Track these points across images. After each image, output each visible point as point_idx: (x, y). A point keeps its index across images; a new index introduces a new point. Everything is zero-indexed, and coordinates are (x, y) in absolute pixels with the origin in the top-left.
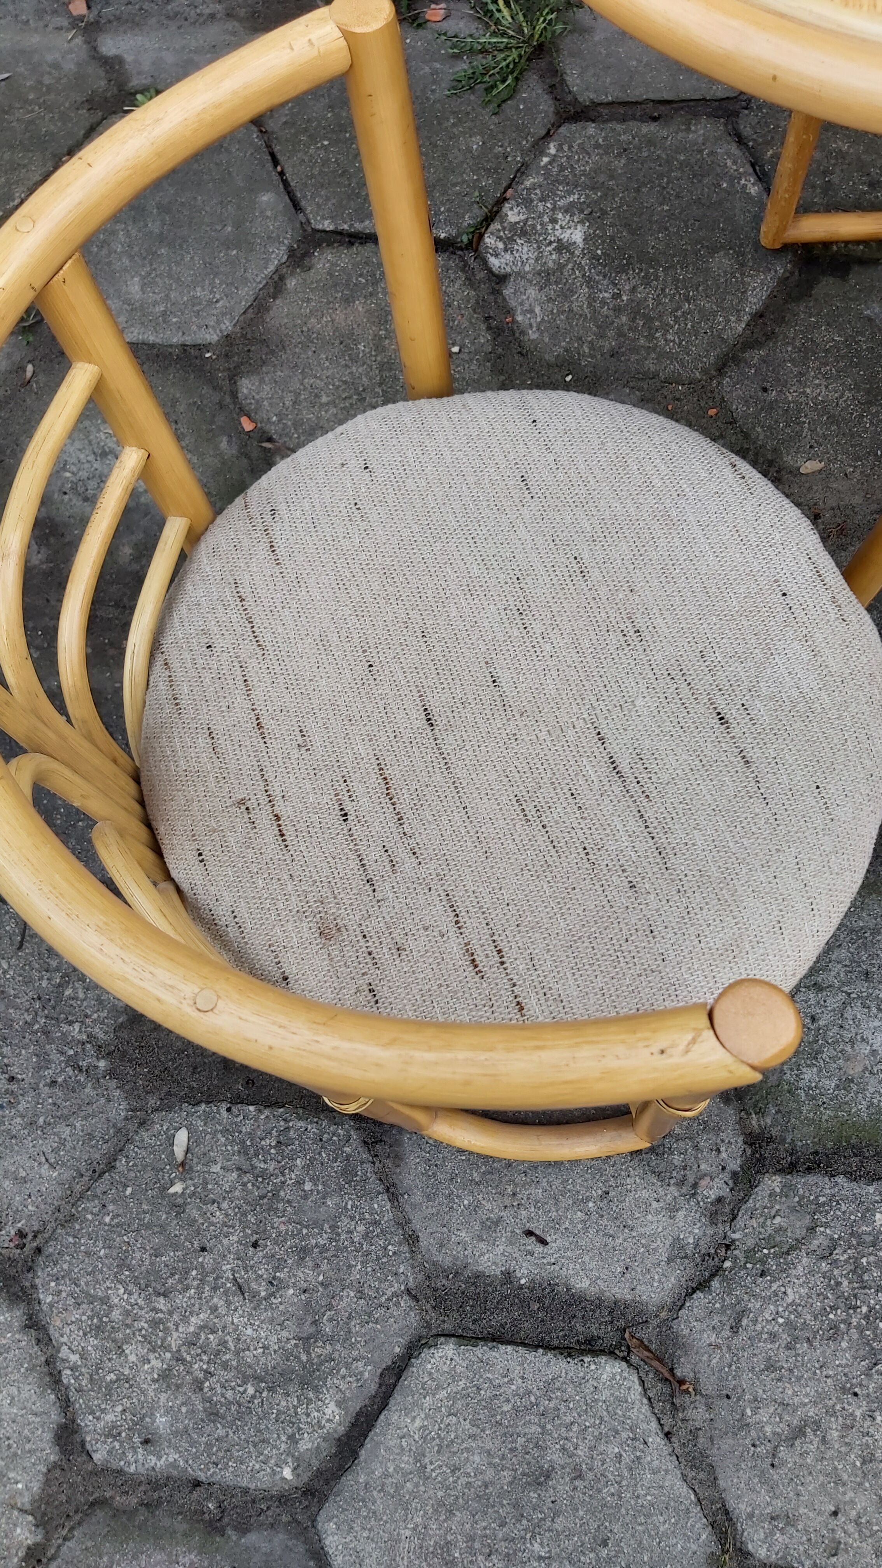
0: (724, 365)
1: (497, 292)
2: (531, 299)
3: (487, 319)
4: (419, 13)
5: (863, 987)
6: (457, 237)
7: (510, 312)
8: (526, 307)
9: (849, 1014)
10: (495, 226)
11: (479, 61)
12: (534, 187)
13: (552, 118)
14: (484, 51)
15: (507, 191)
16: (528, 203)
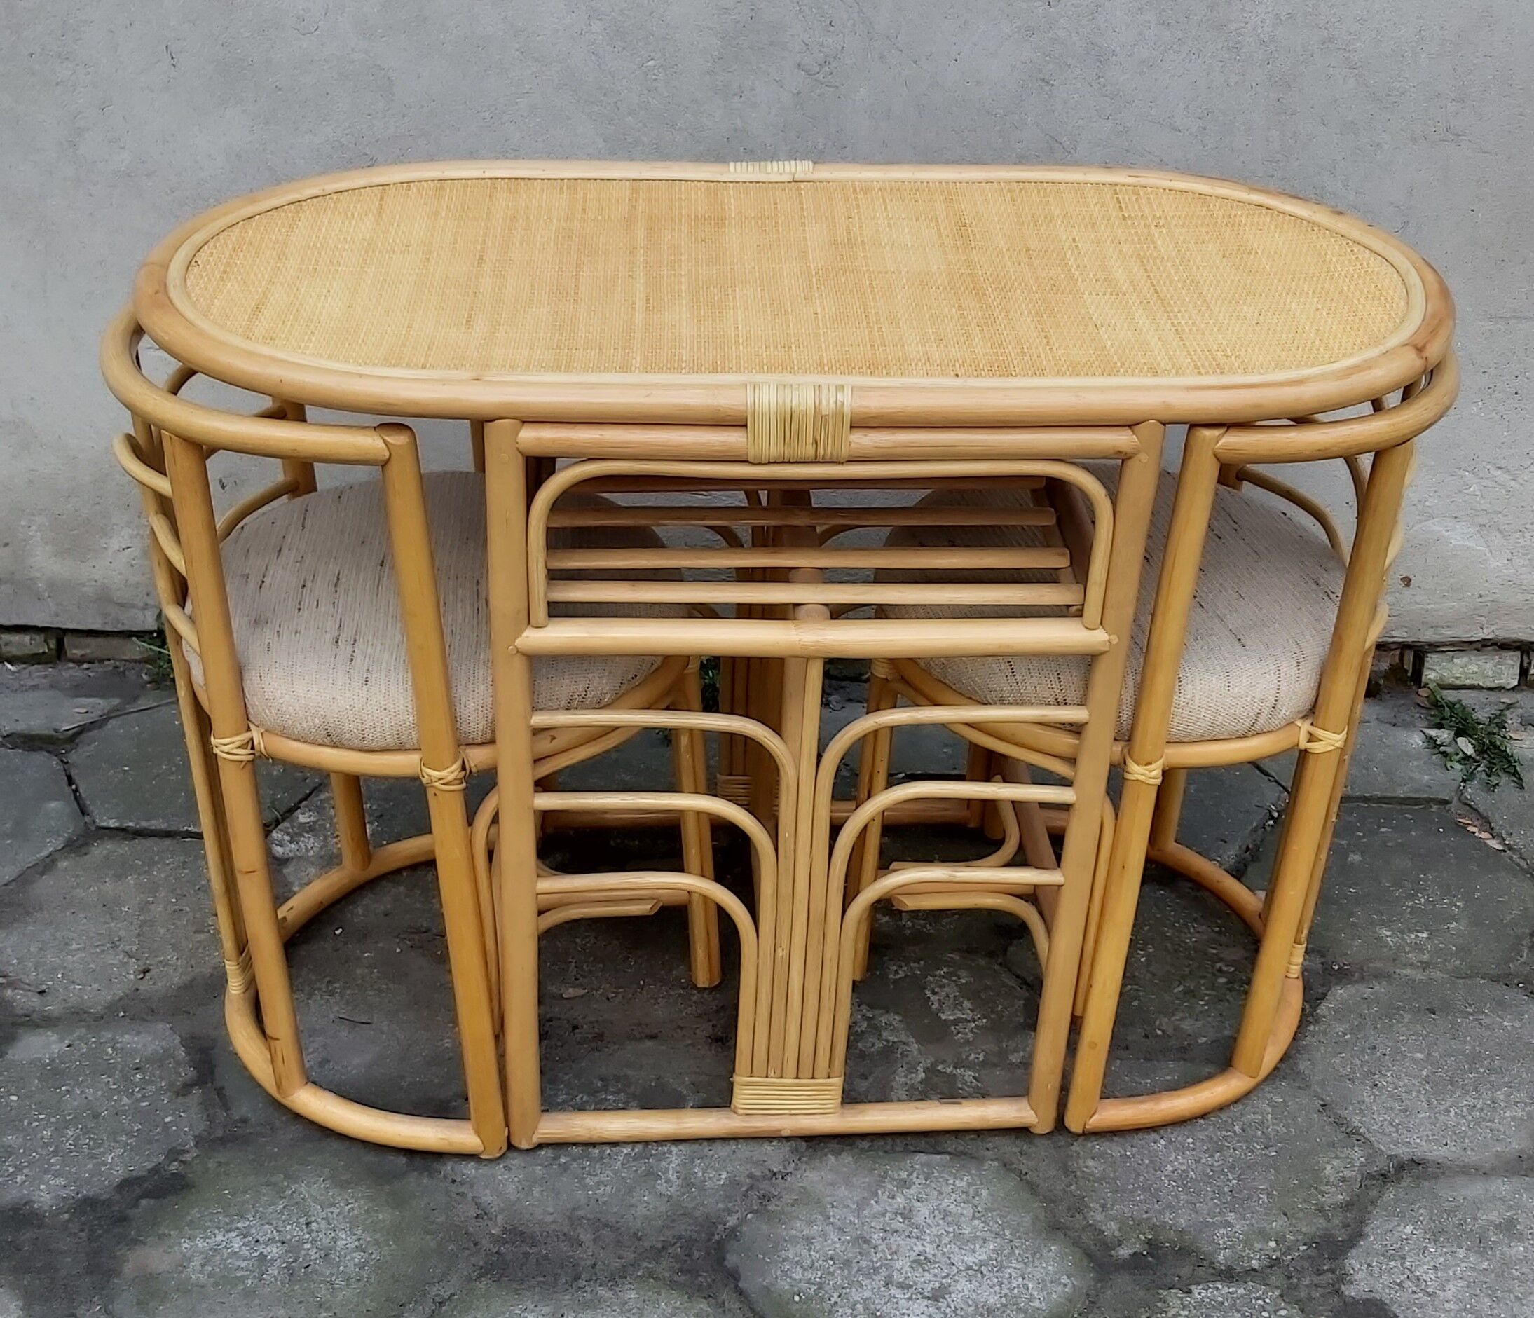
10: (286, 824)
15: (301, 802)
16: (320, 810)
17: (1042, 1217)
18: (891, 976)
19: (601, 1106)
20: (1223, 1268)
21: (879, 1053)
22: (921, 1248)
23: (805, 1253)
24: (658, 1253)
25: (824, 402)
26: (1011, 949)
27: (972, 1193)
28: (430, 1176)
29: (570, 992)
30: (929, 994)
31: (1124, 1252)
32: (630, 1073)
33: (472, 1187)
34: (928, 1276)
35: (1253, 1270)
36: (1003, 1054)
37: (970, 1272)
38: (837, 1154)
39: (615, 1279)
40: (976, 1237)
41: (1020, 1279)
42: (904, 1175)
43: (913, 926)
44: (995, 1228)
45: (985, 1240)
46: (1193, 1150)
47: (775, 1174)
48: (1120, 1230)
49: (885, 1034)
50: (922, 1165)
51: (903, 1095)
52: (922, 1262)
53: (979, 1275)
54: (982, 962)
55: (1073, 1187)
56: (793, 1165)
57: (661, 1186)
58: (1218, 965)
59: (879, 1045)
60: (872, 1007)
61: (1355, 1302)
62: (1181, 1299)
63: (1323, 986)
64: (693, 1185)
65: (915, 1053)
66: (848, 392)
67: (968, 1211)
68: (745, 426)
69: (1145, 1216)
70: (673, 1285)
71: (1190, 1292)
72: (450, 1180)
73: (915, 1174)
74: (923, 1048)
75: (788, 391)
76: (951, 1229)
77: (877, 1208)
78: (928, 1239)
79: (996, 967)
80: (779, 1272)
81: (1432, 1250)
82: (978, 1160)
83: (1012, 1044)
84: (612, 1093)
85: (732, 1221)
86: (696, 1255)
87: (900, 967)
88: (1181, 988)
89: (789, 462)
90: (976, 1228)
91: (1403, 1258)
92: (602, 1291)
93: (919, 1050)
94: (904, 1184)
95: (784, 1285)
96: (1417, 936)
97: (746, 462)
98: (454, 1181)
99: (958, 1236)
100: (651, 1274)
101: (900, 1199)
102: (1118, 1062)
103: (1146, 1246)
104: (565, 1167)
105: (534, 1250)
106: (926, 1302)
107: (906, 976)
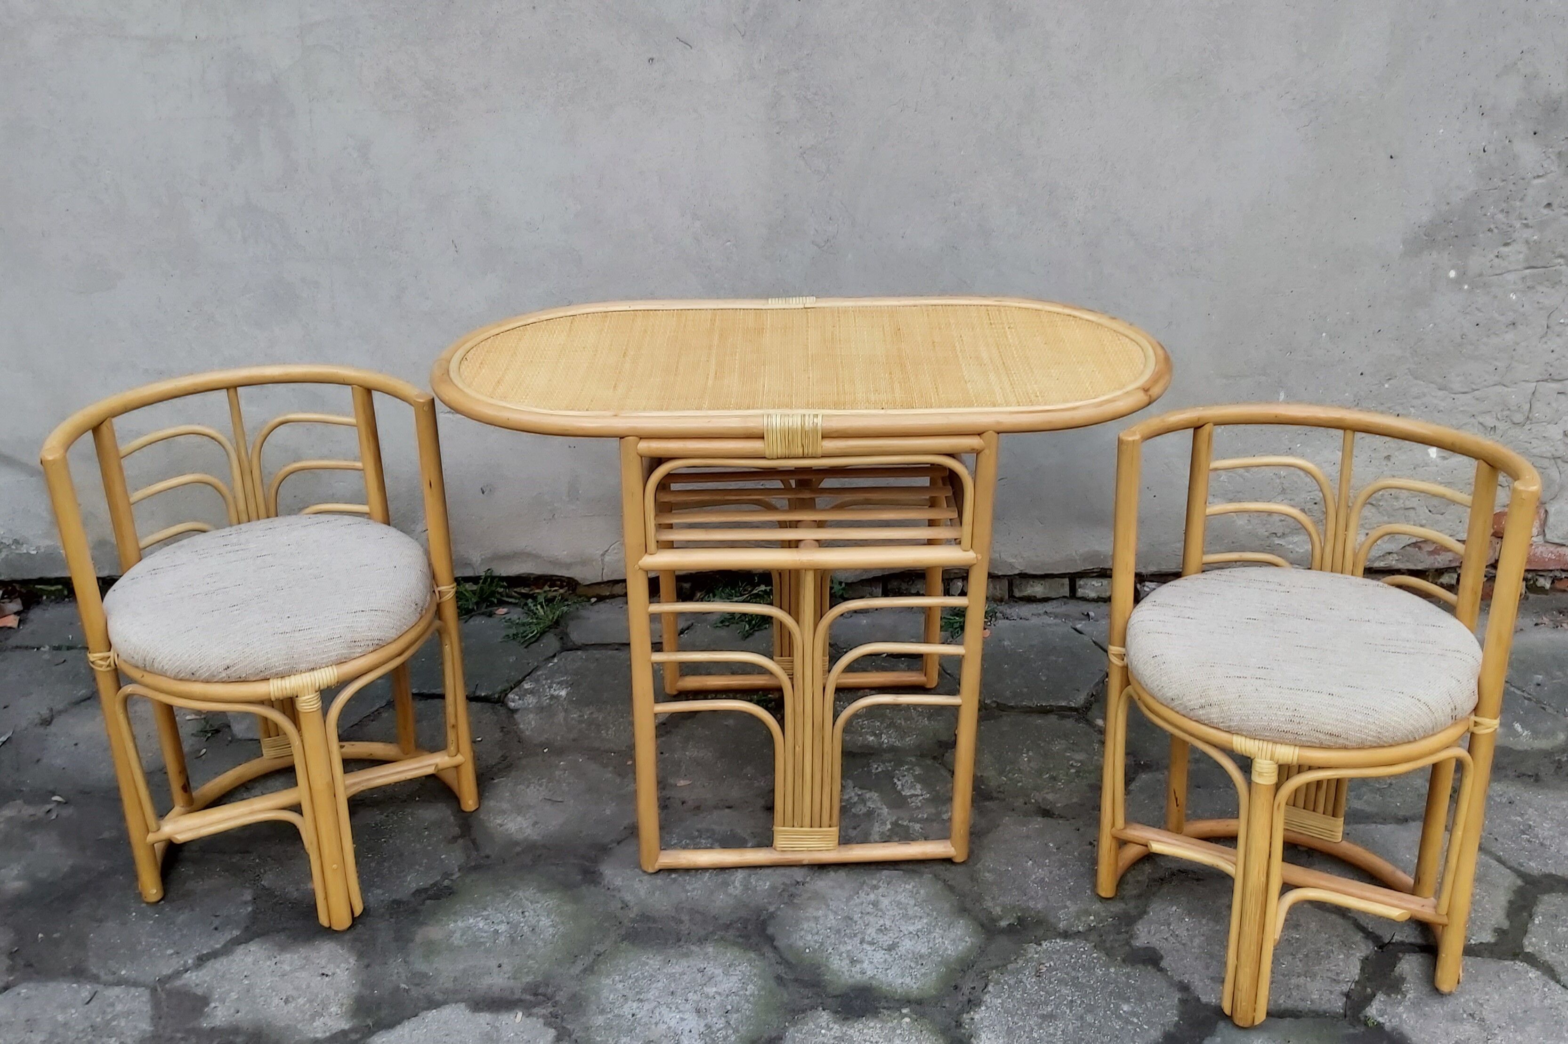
1: (510, 717)
2: (530, 719)
3: (502, 727)
4: (491, 611)
5: (670, 999)
6: (491, 695)
7: (516, 725)
8: (527, 722)
9: (657, 1011)
10: (516, 689)
11: (522, 629)
12: (542, 675)
13: (558, 648)
14: (523, 624)
15: (525, 677)
16: (537, 681)
17: (956, 904)
18: (873, 771)
19: (697, 847)
20: (1061, 931)
21: (864, 814)
22: (881, 922)
23: (814, 925)
24: (727, 927)
25: (807, 424)
26: (947, 754)
27: (914, 892)
28: (595, 886)
29: (682, 783)
30: (896, 780)
31: (1004, 923)
32: (714, 827)
33: (619, 891)
34: (885, 938)
35: (1079, 932)
36: (939, 814)
37: (911, 935)
38: (836, 872)
39: (702, 940)
40: (916, 916)
41: (941, 939)
42: (875, 882)
43: (888, 742)
44: (927, 911)
45: (921, 918)
46: (1049, 866)
47: (798, 883)
48: (1002, 911)
49: (869, 804)
50: (886, 877)
51: (877, 837)
52: (882, 930)
53: (916, 937)
54: (929, 762)
55: (976, 888)
56: (809, 878)
57: (731, 890)
58: (1071, 762)
59: (864, 810)
60: (861, 788)
61: (1139, 948)
62: (1035, 949)
63: (1134, 773)
64: (749, 889)
65: (886, 814)
66: (820, 418)
67: (912, 902)
68: (763, 438)
69: (1017, 903)
70: (735, 944)
71: (1041, 945)
72: (606, 888)
73: (882, 882)
74: (890, 812)
75: (786, 419)
76: (901, 912)
77: (857, 901)
78: (887, 917)
79: (937, 765)
80: (798, 937)
81: (1187, 920)
82: (921, 874)
83: (944, 809)
84: (704, 839)
85: (772, 909)
86: (750, 927)
87: (879, 765)
88: (1048, 775)
89: (789, 458)
90: (916, 911)
91: (1169, 925)
92: (693, 948)
93: (888, 813)
94: (875, 887)
95: (801, 944)
97: (765, 458)
98: (609, 889)
99: (906, 917)
100: (722, 938)
101: (872, 897)
102: (1007, 818)
103: (1017, 921)
104: (675, 880)
105: (654, 925)
106: (883, 952)
107: (883, 771)
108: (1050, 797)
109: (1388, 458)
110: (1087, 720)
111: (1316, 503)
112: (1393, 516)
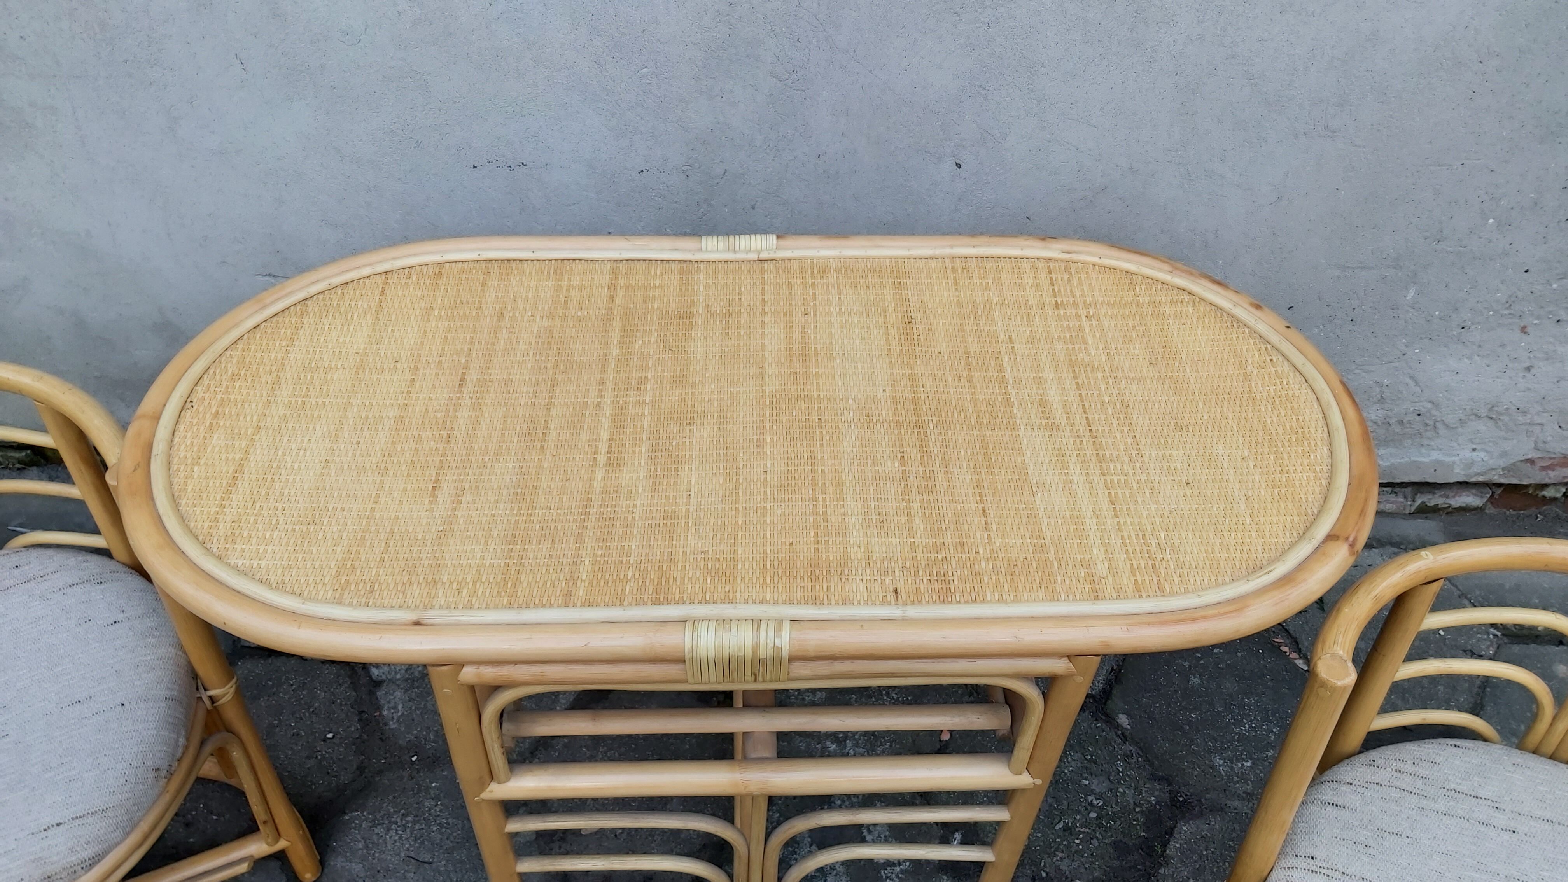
0: (537, 749)
1: (372, 693)
2: (397, 699)
3: (361, 713)
7: (379, 708)
8: (392, 704)
75: (727, 633)
89: (730, 683)
96: (1243, 765)
97: (686, 682)
108: (1064, 866)
109: (1528, 369)
110: (1107, 715)
111: (1419, 415)
112: (1513, 431)
